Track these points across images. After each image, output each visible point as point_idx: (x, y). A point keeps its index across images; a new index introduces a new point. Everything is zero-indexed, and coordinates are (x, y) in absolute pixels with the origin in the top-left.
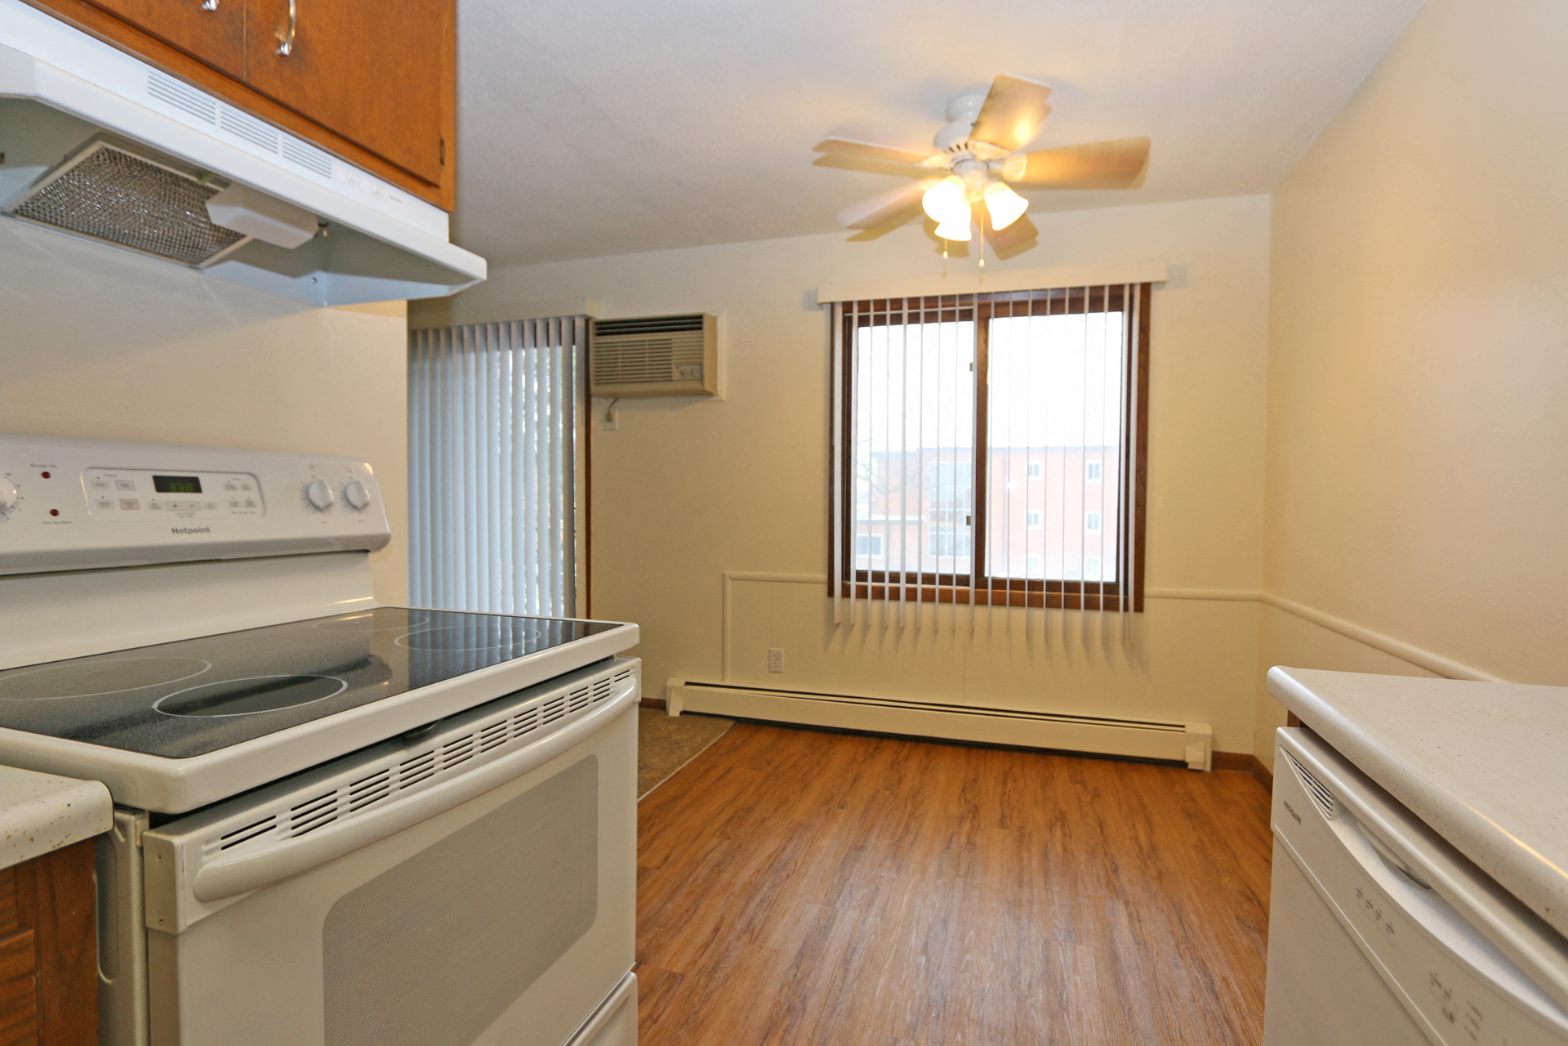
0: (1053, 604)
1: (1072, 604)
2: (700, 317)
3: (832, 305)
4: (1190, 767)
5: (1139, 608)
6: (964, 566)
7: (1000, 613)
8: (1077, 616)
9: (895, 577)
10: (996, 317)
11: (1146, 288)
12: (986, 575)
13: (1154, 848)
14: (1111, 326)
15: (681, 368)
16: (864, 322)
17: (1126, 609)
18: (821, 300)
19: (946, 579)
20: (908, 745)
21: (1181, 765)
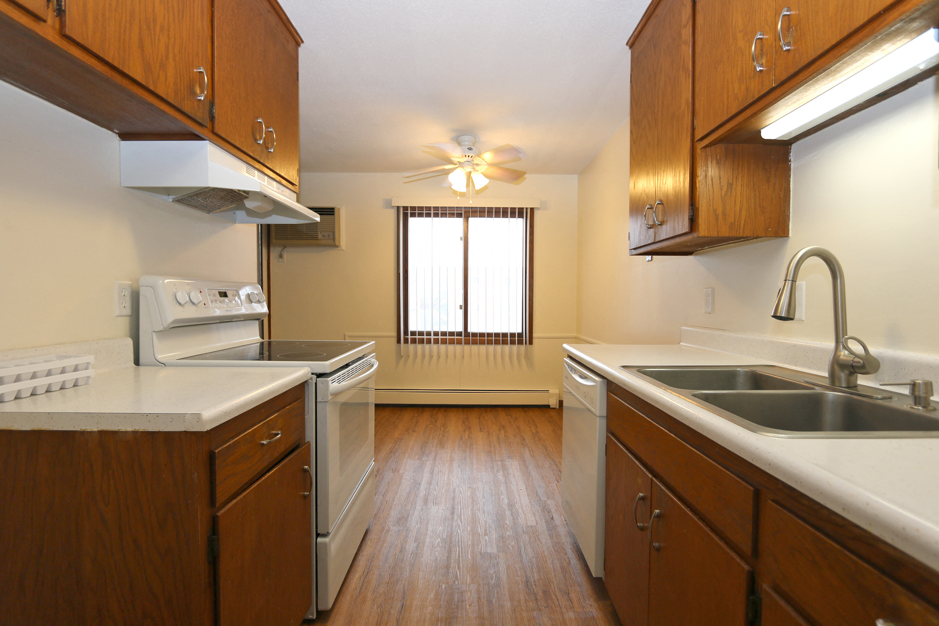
0: (497, 342)
1: (505, 342)
2: (333, 209)
3: (398, 208)
4: (551, 407)
5: (531, 343)
6: (460, 328)
7: (475, 348)
8: (507, 348)
9: (429, 334)
10: (472, 217)
11: (532, 210)
12: (469, 331)
13: (537, 432)
14: (518, 224)
15: (323, 233)
16: (413, 215)
17: (526, 344)
18: (393, 205)
19: (452, 334)
20: (436, 409)
21: (548, 406)
